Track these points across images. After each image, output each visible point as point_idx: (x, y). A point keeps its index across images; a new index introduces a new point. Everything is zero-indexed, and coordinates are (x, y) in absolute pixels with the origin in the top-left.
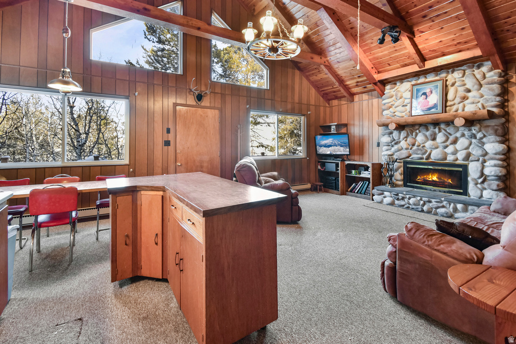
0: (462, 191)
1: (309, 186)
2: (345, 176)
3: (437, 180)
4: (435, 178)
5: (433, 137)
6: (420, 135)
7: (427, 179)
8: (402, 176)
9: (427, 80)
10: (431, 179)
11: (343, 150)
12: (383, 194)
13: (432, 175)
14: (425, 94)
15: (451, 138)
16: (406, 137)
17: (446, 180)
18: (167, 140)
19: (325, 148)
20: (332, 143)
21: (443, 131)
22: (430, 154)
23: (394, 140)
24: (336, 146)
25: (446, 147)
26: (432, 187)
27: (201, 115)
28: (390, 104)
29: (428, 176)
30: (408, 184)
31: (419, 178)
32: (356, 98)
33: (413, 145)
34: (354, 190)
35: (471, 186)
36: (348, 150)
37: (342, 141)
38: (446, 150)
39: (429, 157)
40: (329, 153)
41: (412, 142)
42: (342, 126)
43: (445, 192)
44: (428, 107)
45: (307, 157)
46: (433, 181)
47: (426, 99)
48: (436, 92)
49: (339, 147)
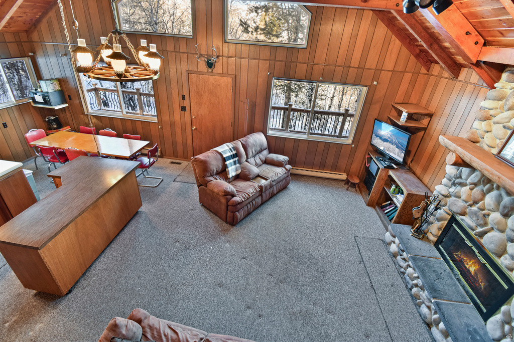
0: (485, 311)
1: (344, 176)
2: (382, 186)
3: (473, 273)
4: (473, 269)
5: (506, 211)
6: (493, 194)
7: (465, 263)
8: (441, 232)
10: (467, 266)
11: (398, 153)
12: (394, 237)
16: (476, 185)
17: (480, 281)
18: (183, 106)
19: (380, 140)
20: (389, 138)
22: (485, 233)
24: (392, 144)
25: (512, 240)
26: (459, 273)
27: (213, 84)
28: (491, 112)
30: (440, 246)
31: (458, 255)
32: (464, 73)
33: (476, 203)
34: (385, 209)
35: (498, 317)
36: (403, 155)
37: (400, 141)
38: (508, 245)
39: (482, 235)
40: (382, 148)
41: (475, 198)
42: (426, 117)
43: (467, 292)
45: (352, 143)
46: (468, 270)
49: (394, 147)
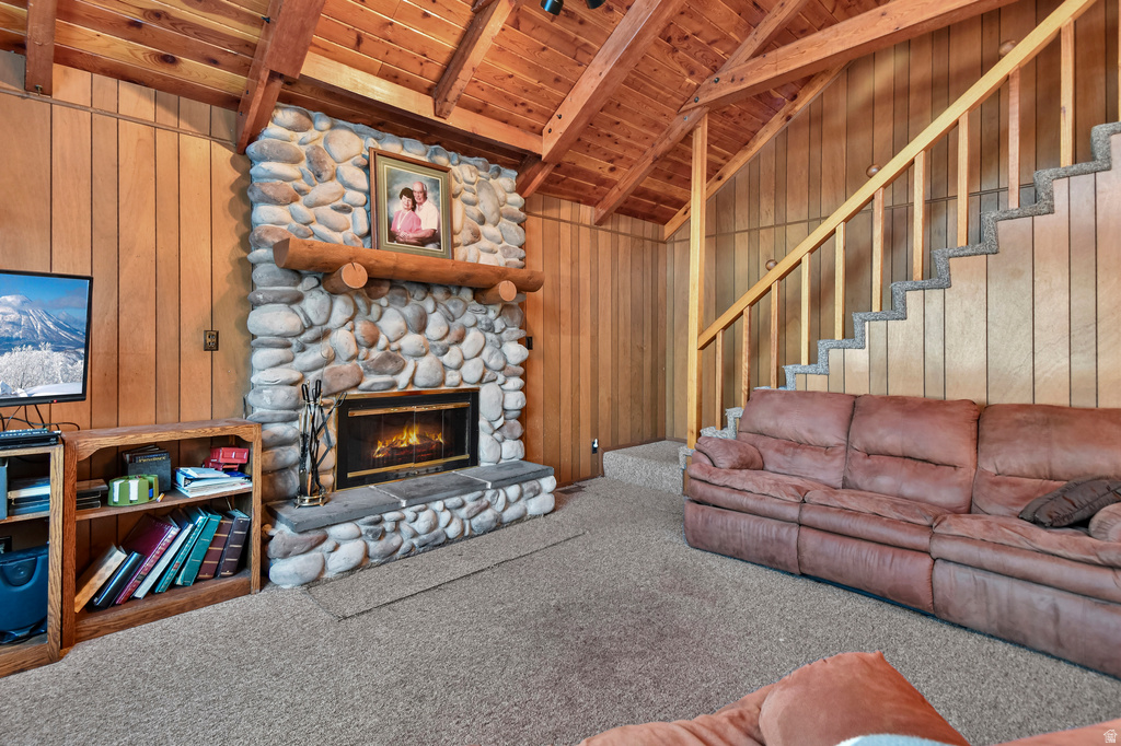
0: (467, 457)
3: (418, 443)
4: (412, 438)
5: (419, 323)
6: (390, 312)
7: (399, 444)
9: (404, 154)
13: (408, 432)
14: (408, 193)
15: (456, 328)
16: (352, 318)
17: (433, 438)
20: (16, 324)
21: (443, 308)
23: (312, 326)
25: (445, 351)
28: (290, 184)
29: (399, 438)
30: (349, 476)
31: (380, 451)
32: (72, 83)
33: (372, 344)
34: (126, 589)
36: (81, 367)
37: (63, 317)
38: (445, 359)
41: (367, 336)
44: (420, 234)
46: (410, 447)
47: (413, 209)
48: (436, 198)
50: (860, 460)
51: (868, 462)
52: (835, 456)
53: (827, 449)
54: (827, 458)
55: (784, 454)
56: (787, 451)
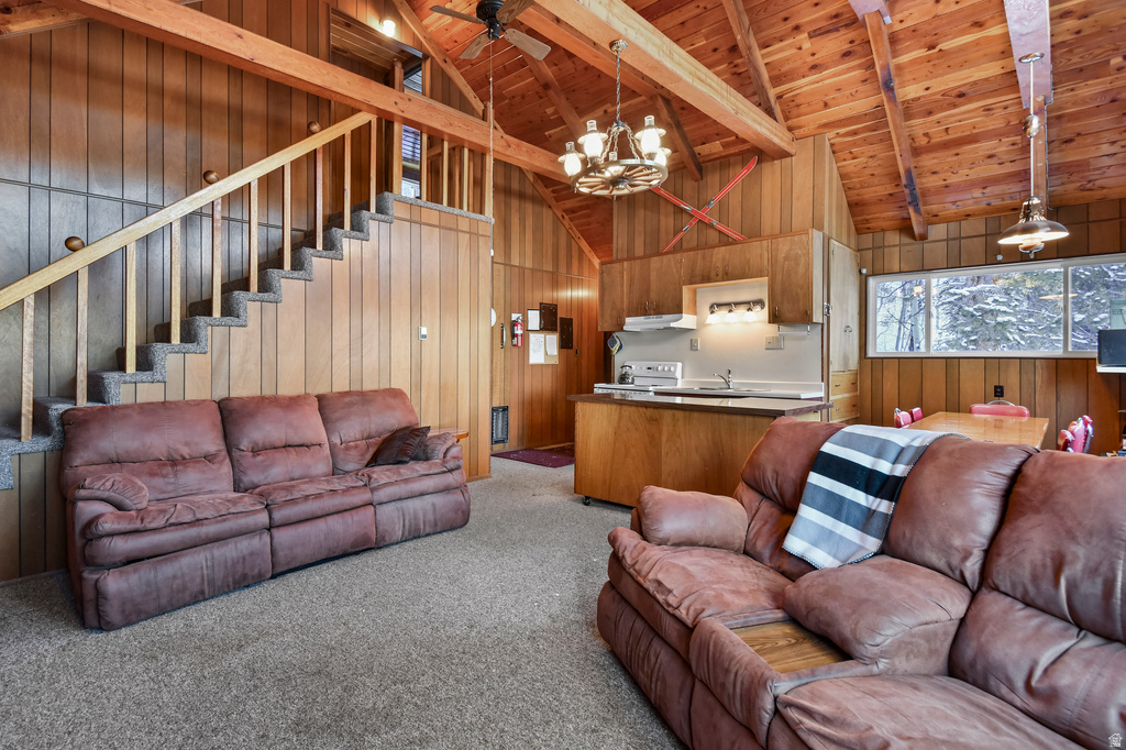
50: (251, 460)
51: (259, 458)
52: (221, 462)
53: (209, 458)
54: (215, 467)
55: (164, 476)
56: (164, 472)
